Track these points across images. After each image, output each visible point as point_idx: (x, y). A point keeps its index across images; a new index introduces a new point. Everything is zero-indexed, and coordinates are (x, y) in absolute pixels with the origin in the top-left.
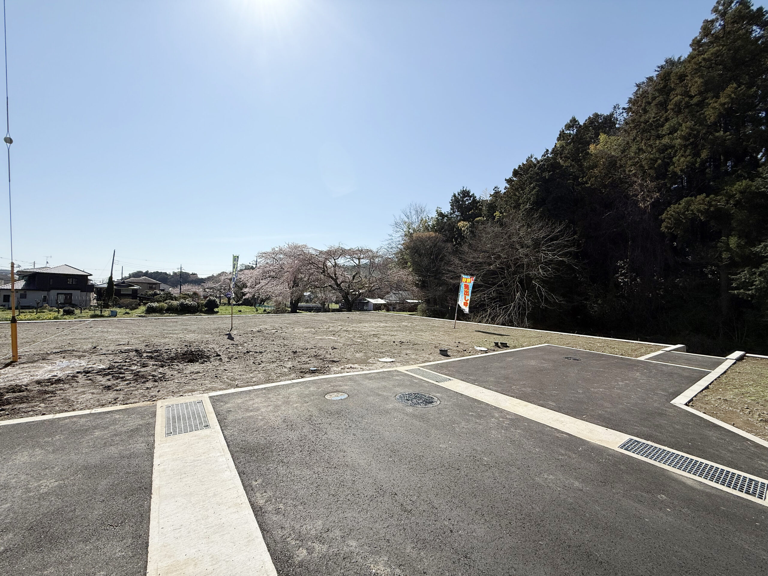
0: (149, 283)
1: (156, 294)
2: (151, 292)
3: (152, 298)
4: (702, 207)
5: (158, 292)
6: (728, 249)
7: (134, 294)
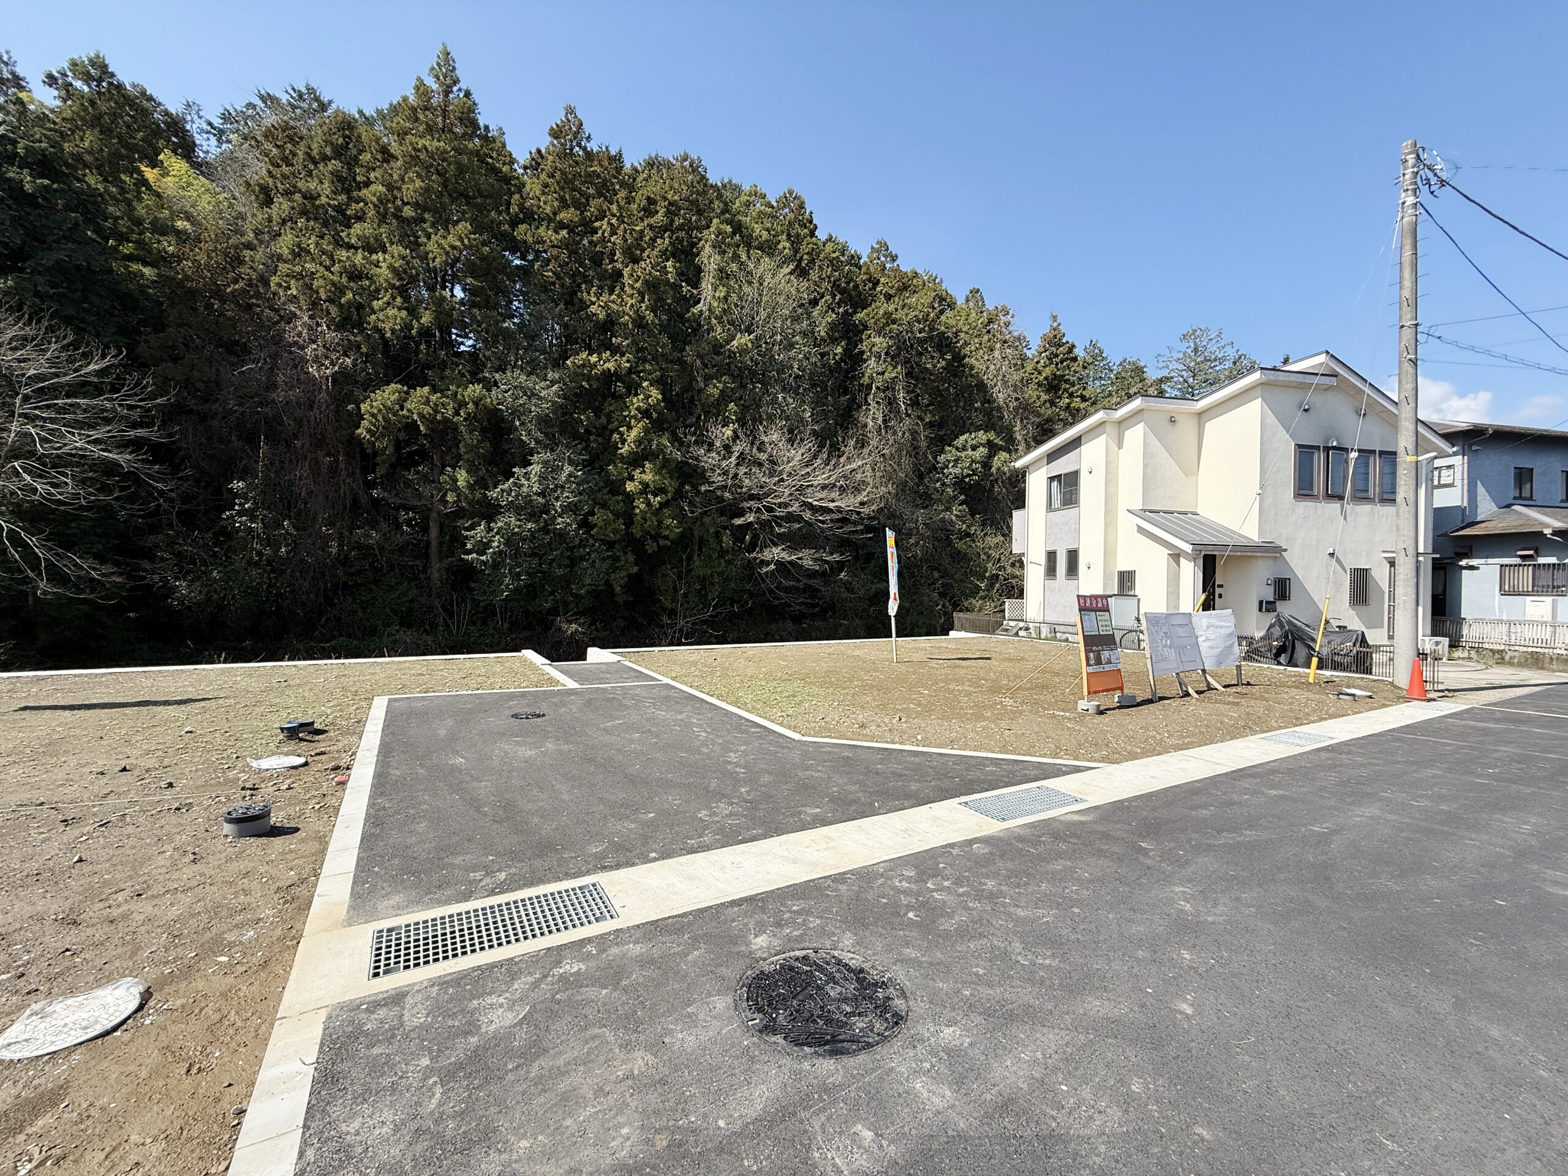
4: (427, 410)
6: (455, 489)
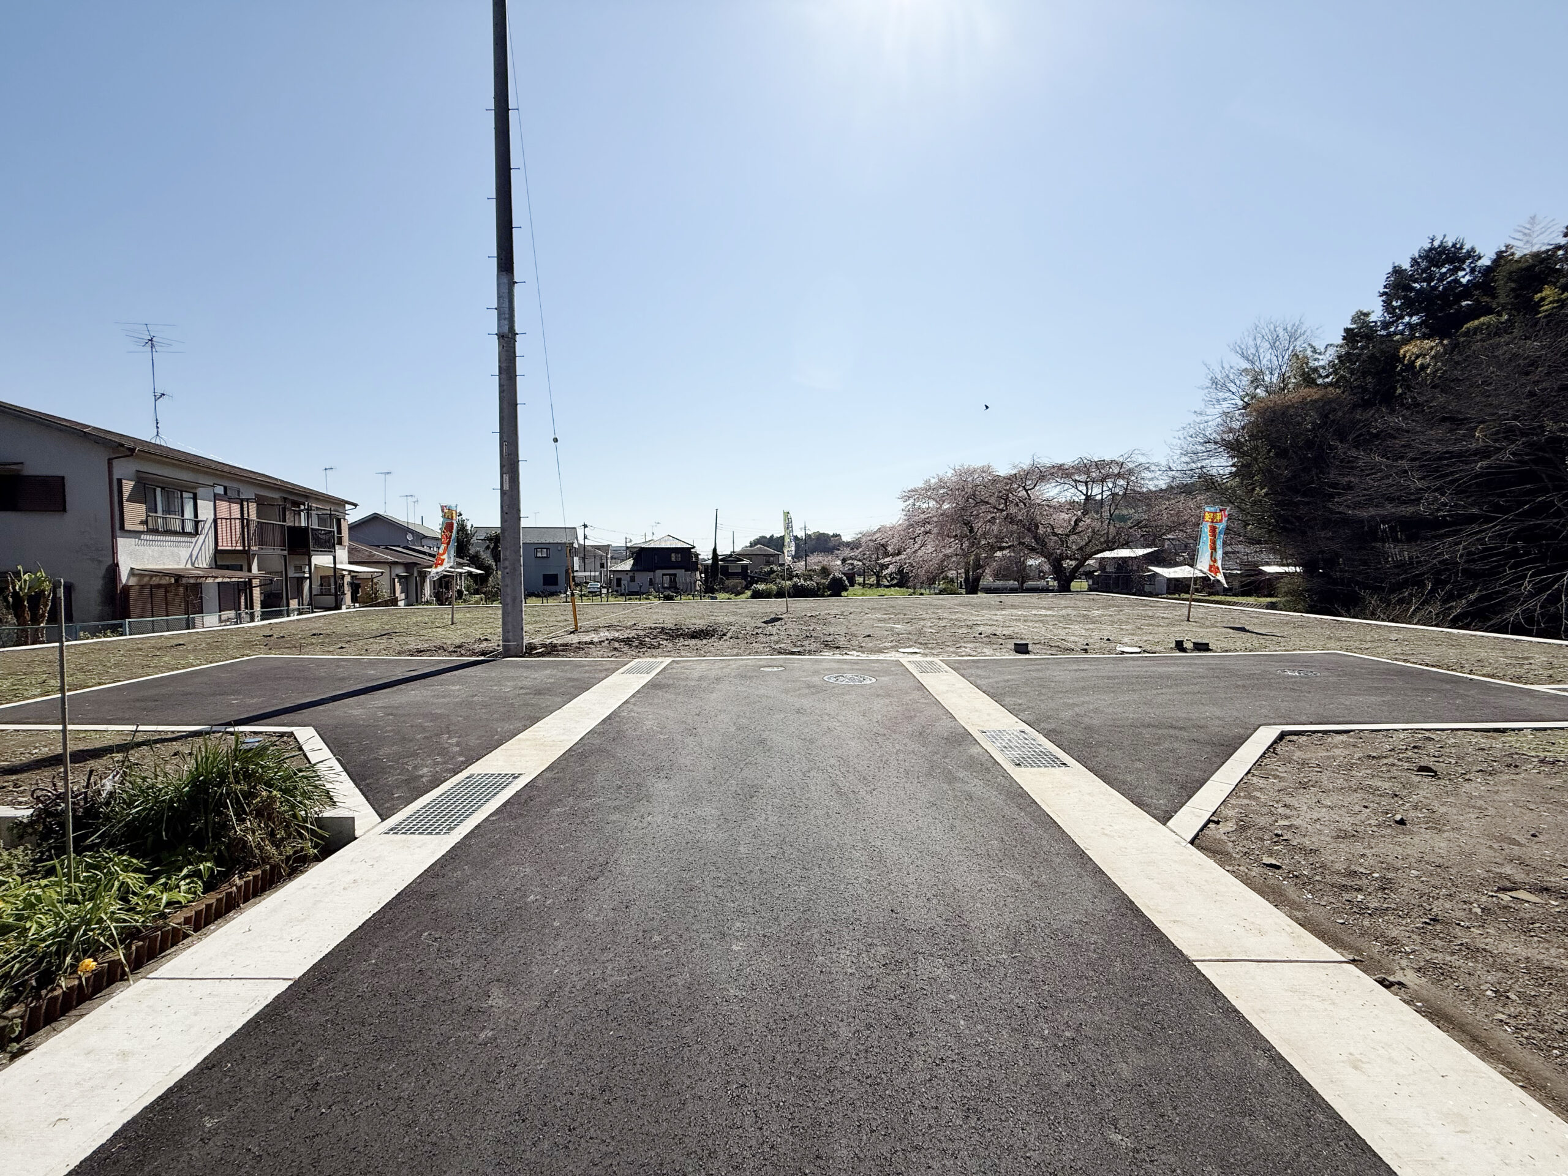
0: (765, 555)
1: (772, 571)
2: (766, 569)
3: (765, 578)
5: (775, 568)
7: (744, 572)
